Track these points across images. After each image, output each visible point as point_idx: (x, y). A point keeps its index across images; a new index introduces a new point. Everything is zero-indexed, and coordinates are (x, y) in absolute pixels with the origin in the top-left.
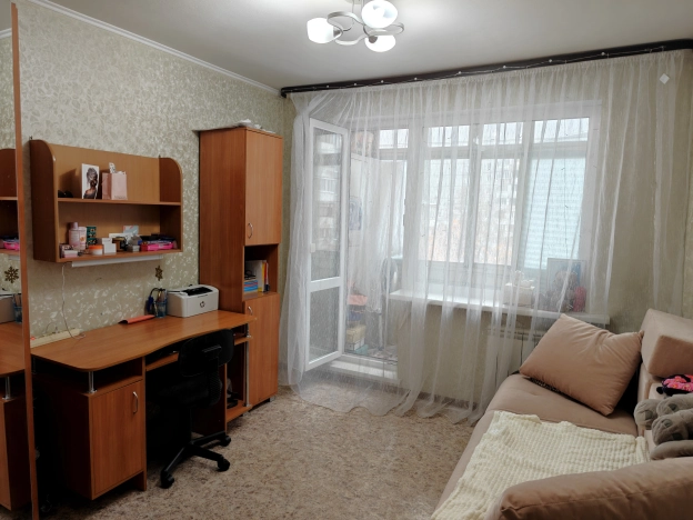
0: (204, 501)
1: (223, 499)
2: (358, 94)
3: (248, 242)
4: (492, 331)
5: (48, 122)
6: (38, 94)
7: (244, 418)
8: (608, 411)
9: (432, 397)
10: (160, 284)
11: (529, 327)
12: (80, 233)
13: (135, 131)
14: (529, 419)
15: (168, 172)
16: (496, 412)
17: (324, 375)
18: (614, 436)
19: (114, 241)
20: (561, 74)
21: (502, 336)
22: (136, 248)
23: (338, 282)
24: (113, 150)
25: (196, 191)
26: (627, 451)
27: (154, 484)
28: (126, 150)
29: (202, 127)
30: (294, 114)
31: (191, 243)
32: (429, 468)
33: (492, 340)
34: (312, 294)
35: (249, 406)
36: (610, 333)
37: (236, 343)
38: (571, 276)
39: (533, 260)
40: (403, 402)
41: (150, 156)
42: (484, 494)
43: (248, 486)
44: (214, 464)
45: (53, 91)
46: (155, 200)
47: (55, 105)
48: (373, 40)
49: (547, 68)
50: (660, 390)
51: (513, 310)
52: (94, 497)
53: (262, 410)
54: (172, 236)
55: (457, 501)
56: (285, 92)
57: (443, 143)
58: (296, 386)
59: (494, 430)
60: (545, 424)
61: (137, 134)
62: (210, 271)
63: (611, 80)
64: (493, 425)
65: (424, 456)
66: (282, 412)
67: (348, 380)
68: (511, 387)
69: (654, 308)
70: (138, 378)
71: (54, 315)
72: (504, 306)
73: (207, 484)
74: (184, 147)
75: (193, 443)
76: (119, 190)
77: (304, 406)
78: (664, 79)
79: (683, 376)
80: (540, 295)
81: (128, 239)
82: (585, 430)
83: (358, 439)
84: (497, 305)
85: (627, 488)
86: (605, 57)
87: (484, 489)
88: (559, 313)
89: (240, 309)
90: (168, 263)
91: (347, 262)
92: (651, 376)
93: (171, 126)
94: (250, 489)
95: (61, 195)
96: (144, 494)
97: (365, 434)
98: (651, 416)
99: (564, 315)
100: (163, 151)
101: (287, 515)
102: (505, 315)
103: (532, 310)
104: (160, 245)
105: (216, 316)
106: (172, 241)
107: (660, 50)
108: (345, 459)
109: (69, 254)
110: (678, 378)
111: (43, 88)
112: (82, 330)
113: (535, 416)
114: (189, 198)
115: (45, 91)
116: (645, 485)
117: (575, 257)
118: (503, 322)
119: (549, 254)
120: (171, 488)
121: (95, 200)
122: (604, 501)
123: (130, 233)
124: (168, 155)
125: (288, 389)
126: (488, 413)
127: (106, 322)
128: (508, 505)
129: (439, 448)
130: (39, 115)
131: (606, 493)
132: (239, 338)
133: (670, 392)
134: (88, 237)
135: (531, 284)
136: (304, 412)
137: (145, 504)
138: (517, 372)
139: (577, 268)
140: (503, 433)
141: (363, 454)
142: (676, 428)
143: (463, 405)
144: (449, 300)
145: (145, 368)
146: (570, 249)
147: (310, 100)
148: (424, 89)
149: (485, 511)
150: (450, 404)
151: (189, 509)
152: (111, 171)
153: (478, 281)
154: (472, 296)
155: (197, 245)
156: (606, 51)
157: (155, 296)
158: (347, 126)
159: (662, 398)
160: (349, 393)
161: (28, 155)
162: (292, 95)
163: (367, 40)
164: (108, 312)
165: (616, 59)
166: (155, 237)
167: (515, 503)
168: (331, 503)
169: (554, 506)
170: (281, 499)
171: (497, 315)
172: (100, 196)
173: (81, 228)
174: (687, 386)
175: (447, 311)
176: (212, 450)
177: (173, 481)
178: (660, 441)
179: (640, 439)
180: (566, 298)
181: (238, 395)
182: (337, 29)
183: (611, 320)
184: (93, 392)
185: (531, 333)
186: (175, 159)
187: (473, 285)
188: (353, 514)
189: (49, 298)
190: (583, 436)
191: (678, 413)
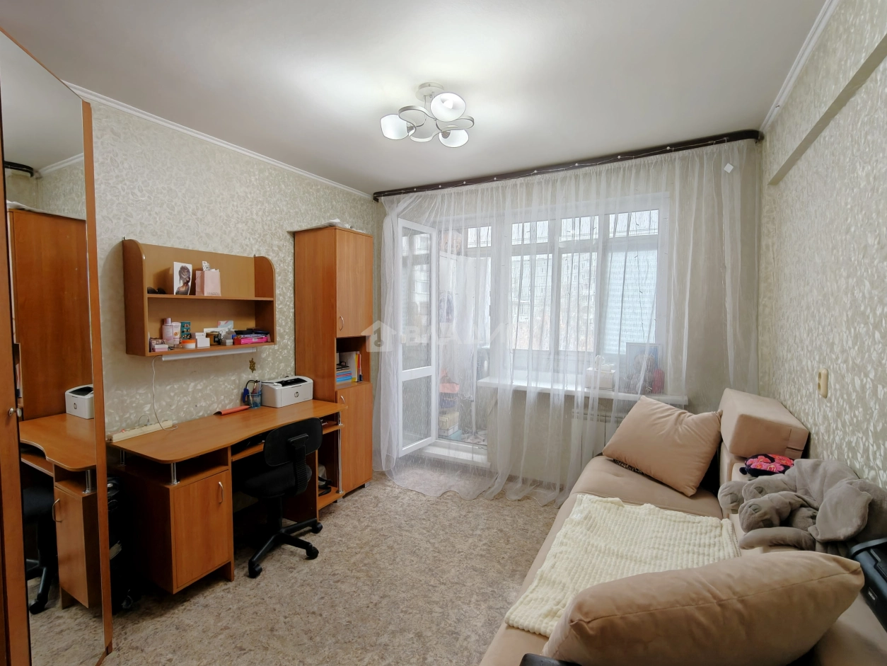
0: (289, 591)
1: (308, 589)
2: (443, 196)
3: (340, 334)
4: (576, 415)
5: (142, 224)
6: (130, 196)
7: (338, 504)
8: (691, 492)
9: (520, 480)
10: (256, 375)
11: (611, 410)
12: (174, 329)
13: (230, 232)
14: (612, 503)
15: (263, 269)
16: (579, 496)
17: (416, 460)
18: (698, 518)
19: (208, 335)
20: (630, 168)
21: (585, 419)
22: (229, 342)
23: (431, 371)
24: (207, 250)
25: (291, 288)
26: (712, 534)
27: (242, 573)
28: (221, 250)
29: (296, 228)
30: (385, 215)
31: (286, 337)
32: (516, 552)
33: (576, 424)
34: (404, 383)
35: (342, 493)
36: (689, 414)
37: (325, 432)
38: (649, 359)
39: (612, 346)
40: (493, 485)
41: (245, 255)
42: (564, 586)
43: (334, 575)
44: (303, 552)
45: (147, 195)
46: (249, 294)
47: (149, 208)
48: (446, 135)
49: (616, 164)
50: (743, 471)
51: (595, 394)
52: (175, 591)
53: (355, 496)
54: (266, 329)
55: (534, 595)
56: (377, 196)
57: (523, 239)
58: (390, 472)
59: (576, 515)
60: (628, 507)
61: (233, 235)
62: (304, 363)
63: (677, 171)
64: (575, 509)
65: (512, 540)
66: (376, 497)
67: (440, 465)
68: (596, 470)
69: (731, 388)
70: (224, 468)
71: (147, 407)
72: (586, 390)
73: (295, 574)
74: (279, 247)
75: (283, 531)
76: (212, 286)
77: (397, 491)
78: (729, 168)
79: (766, 456)
80: (620, 379)
81: (223, 334)
82: (668, 512)
83: (447, 523)
84: (579, 389)
85: (718, 592)
86: (670, 151)
87: (564, 581)
88: (638, 396)
89: (334, 399)
90: (264, 355)
91: (438, 353)
92: (732, 456)
93: (266, 227)
94: (336, 578)
95: (150, 291)
96: (231, 585)
97: (454, 518)
98: (737, 501)
99: (644, 396)
100: (258, 250)
101: (371, 605)
102: (587, 398)
103: (613, 393)
104: (254, 338)
105: (311, 405)
106: (266, 334)
107: (723, 142)
108: (433, 544)
109: (159, 347)
110: (761, 458)
111: (136, 191)
112: (176, 422)
113: (617, 499)
114: (284, 295)
115: (139, 194)
116: (738, 589)
117: (652, 341)
118: (586, 406)
119: (626, 338)
120: (259, 578)
121: (188, 296)
122: (691, 609)
123: (225, 328)
124: (263, 254)
125: (383, 474)
126: (572, 496)
127: (201, 414)
128: (578, 617)
129: (527, 531)
130: (132, 217)
131: (693, 600)
132: (330, 426)
133: (756, 473)
134: (183, 332)
135: (612, 368)
136: (397, 497)
137: (230, 596)
138: (601, 454)
139: (654, 350)
140: (585, 518)
141: (452, 539)
142: (765, 514)
143: (550, 487)
144: (533, 385)
145: (231, 458)
146: (646, 335)
147: (399, 202)
148: (504, 188)
149: (564, 606)
150: (538, 486)
151: (274, 601)
152: (204, 269)
153: (561, 367)
154: (555, 381)
155: (293, 338)
156: (671, 145)
157: (250, 388)
158: (433, 225)
159: (745, 479)
160: (442, 477)
161: (121, 254)
162: (382, 199)
163: (440, 135)
164: (203, 404)
165: (681, 152)
166: (250, 331)
167: (586, 614)
168: (415, 592)
169: (632, 617)
170: (366, 588)
171: (580, 399)
172: (193, 292)
173: (174, 324)
174: (772, 466)
175: (531, 397)
176: (302, 538)
177: (261, 570)
178: (750, 527)
179: (725, 521)
180: (645, 380)
181: (331, 482)
182: (410, 125)
183: (689, 401)
184: (175, 483)
185: (613, 414)
186: (270, 258)
187: (556, 371)
188: (437, 603)
189: (141, 391)
190: (666, 519)
191: (766, 497)
